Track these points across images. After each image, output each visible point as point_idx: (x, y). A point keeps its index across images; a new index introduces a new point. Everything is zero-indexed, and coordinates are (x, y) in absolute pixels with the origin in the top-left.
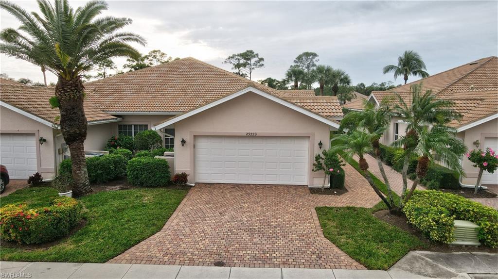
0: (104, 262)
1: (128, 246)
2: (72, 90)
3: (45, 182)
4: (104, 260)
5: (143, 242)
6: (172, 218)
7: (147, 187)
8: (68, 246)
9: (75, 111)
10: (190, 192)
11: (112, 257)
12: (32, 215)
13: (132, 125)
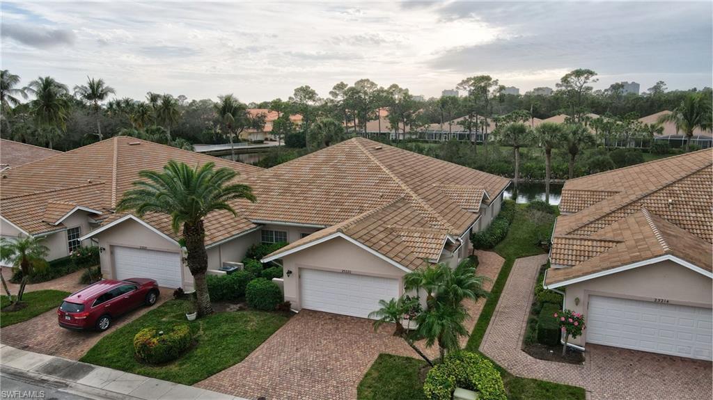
0: (191, 385)
1: (211, 374)
2: (194, 235)
3: (186, 294)
4: (190, 384)
5: (223, 371)
6: (257, 349)
7: (260, 310)
8: (174, 368)
9: (197, 250)
10: (291, 320)
11: (197, 381)
12: (154, 343)
13: (272, 232)
